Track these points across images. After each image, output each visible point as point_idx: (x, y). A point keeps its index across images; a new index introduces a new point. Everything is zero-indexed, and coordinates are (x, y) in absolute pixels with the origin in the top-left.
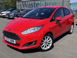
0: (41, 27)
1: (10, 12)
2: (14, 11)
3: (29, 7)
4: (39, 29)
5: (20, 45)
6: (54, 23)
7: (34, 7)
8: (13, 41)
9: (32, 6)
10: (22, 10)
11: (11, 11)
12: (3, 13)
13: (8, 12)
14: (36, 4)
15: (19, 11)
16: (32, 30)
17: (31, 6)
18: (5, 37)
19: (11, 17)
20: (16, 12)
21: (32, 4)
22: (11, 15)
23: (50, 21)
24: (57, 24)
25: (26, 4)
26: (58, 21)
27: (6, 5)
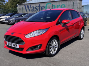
0: (46, 30)
1: (9, 17)
2: (14, 16)
3: (32, 11)
4: (44, 32)
5: (24, 49)
6: (61, 27)
7: (38, 10)
8: (16, 46)
9: (37, 9)
10: (24, 14)
11: (11, 16)
12: (2, 18)
13: (7, 17)
14: (41, 7)
15: (21, 16)
16: (37, 33)
17: (35, 9)
18: (7, 42)
19: (11, 22)
20: (18, 16)
21: (36, 7)
22: (11, 20)
23: (56, 24)
24: (65, 27)
25: (29, 7)
26: (65, 23)
27: (4, 9)
